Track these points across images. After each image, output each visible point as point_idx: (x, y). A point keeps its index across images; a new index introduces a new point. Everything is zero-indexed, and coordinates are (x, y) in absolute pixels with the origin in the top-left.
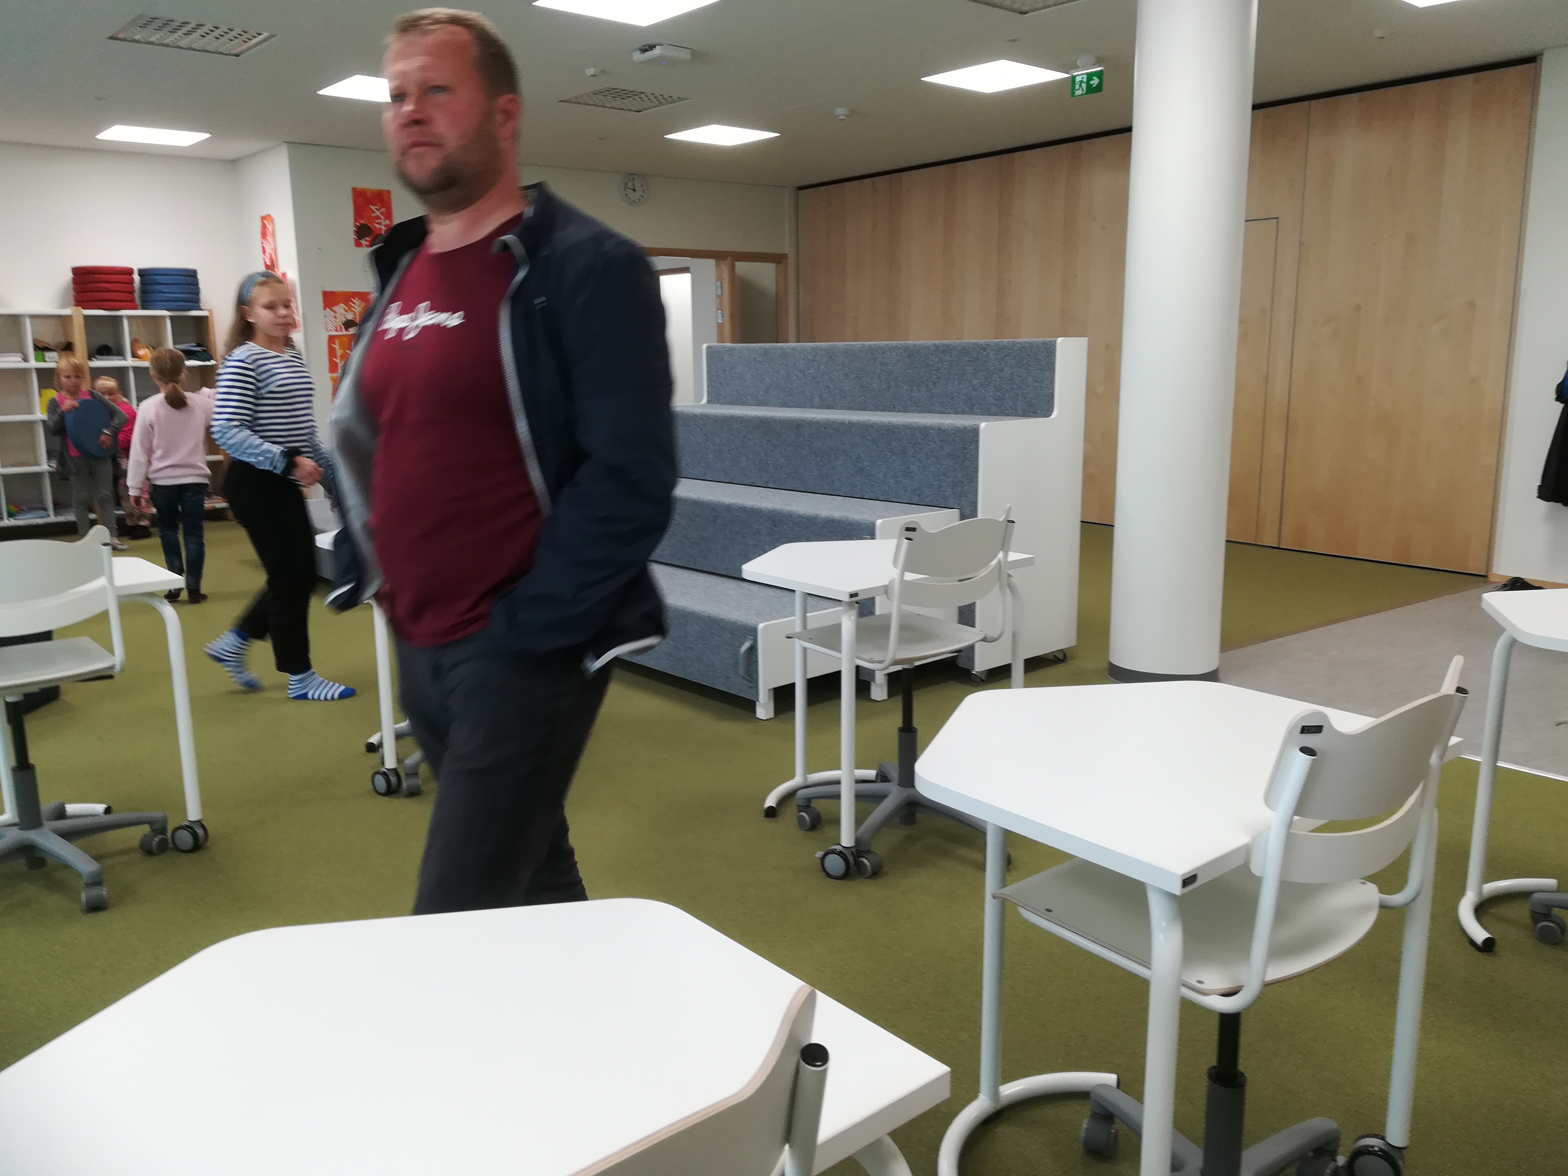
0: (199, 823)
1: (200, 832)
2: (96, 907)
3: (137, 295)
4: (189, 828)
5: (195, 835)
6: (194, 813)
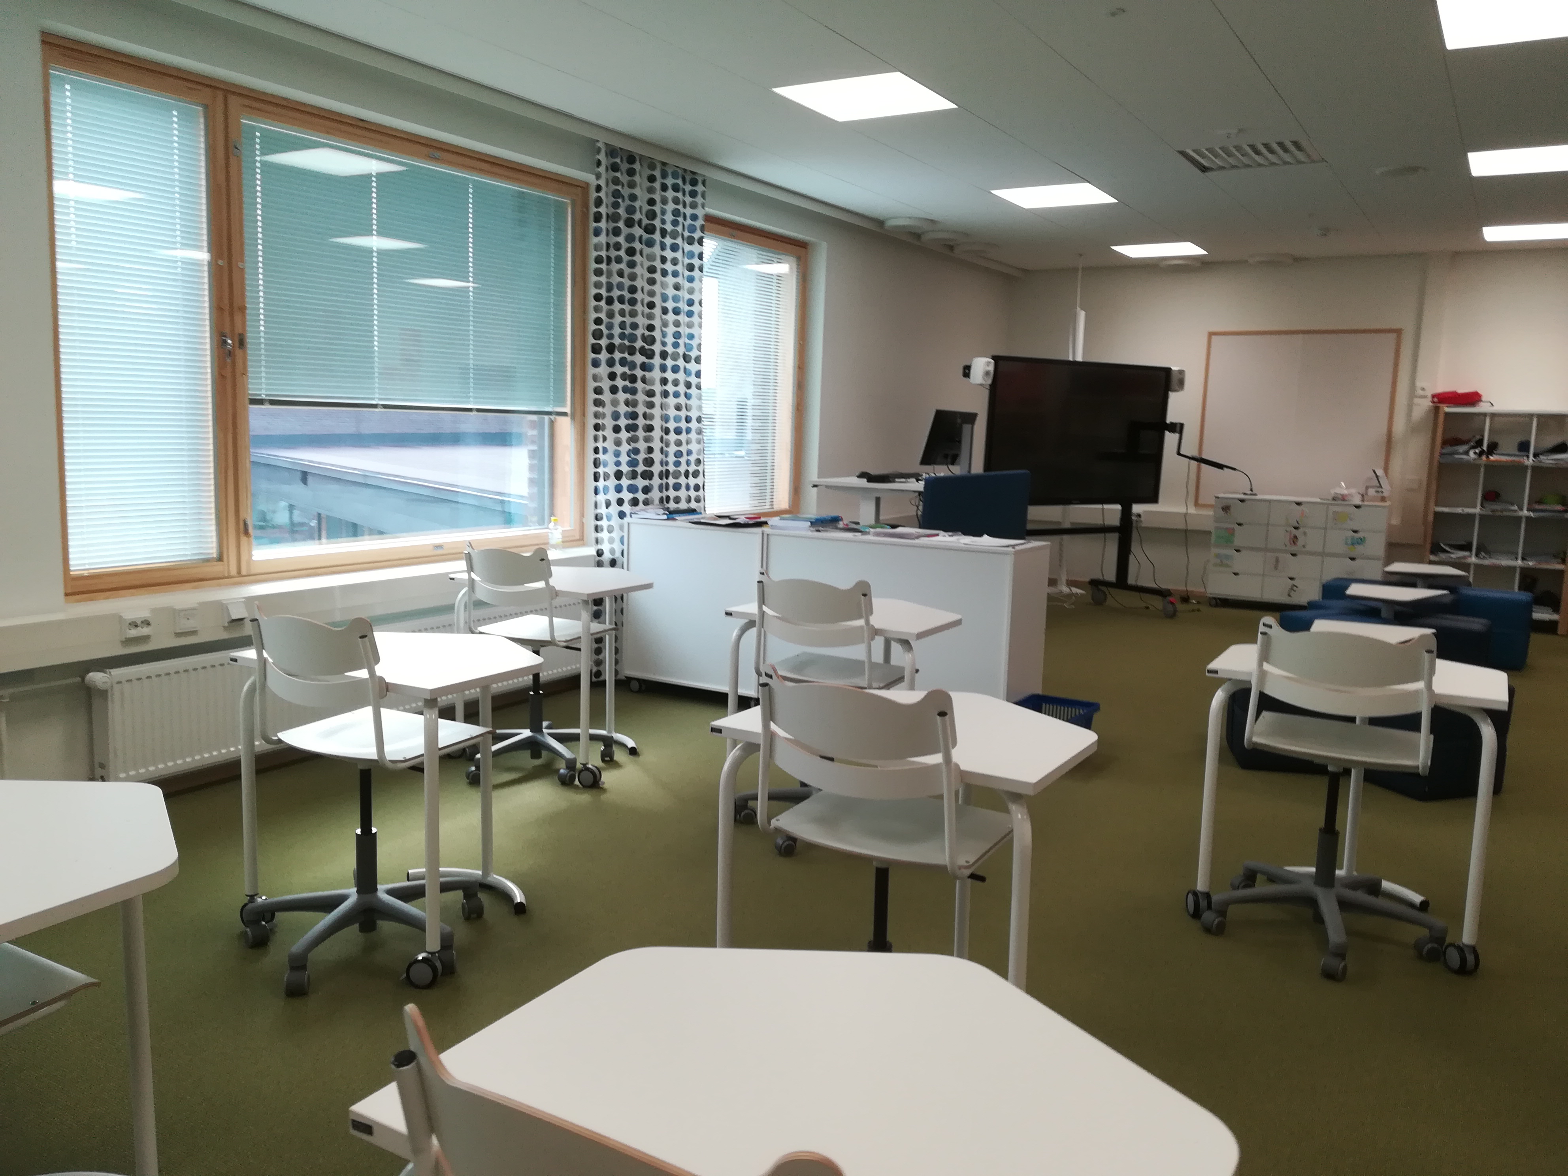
0: (1473, 949)
1: (1470, 958)
2: (1330, 975)
4: (1461, 949)
5: (1463, 960)
6: (1468, 937)
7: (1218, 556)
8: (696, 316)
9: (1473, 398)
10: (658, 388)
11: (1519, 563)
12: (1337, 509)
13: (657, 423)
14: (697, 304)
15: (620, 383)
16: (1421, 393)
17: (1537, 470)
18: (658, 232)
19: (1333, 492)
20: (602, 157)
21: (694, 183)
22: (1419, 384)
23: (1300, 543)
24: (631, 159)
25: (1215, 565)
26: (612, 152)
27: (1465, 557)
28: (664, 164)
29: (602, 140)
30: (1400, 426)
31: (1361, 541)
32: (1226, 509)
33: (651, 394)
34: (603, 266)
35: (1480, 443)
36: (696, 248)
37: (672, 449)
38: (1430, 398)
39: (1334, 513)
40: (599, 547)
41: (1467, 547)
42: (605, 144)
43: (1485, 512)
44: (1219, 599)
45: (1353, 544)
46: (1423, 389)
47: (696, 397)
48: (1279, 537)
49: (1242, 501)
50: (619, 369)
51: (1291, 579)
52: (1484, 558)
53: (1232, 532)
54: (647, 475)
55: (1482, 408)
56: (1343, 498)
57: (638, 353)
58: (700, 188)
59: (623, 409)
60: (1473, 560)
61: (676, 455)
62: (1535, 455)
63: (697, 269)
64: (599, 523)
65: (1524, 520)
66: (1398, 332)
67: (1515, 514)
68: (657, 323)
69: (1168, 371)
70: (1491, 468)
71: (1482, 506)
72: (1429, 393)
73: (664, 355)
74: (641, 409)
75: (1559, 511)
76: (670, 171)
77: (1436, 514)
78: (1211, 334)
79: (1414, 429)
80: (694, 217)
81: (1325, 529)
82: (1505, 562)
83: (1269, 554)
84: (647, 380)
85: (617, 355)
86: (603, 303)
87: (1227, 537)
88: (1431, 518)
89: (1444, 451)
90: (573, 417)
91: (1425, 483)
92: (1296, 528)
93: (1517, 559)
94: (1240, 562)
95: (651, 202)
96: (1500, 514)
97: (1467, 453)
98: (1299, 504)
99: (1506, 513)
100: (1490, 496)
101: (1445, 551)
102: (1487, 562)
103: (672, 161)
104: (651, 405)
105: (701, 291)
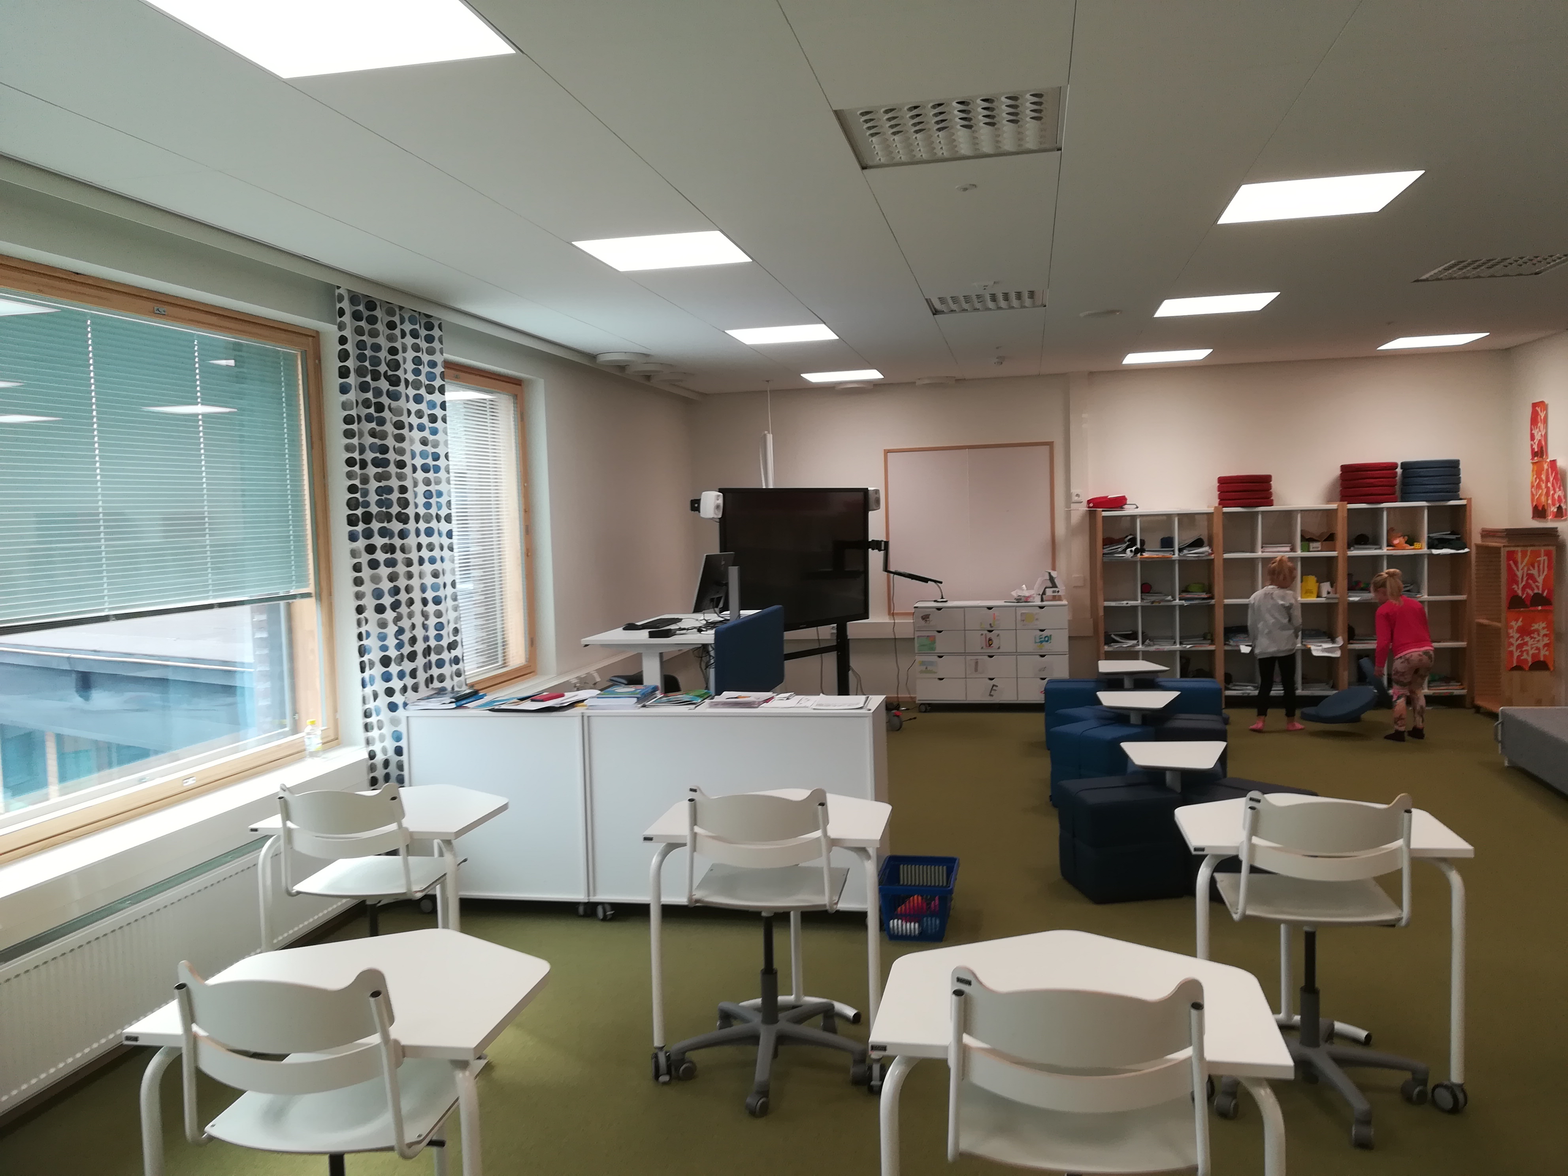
0: (1460, 1086)
1: (1461, 1096)
2: (1363, 1145)
3: (1398, 488)
4: (1451, 1088)
5: (1455, 1097)
6: (1456, 1076)
7: (923, 663)
8: (443, 471)
9: (1119, 502)
10: (414, 556)
11: (1178, 647)
12: (1024, 611)
13: (416, 595)
14: (442, 458)
15: (380, 556)
16: (1075, 499)
17: (1183, 563)
18: (403, 383)
19: (1015, 594)
20: (345, 305)
21: (429, 327)
22: (1074, 491)
23: (995, 644)
24: (371, 305)
25: (922, 672)
26: (354, 299)
27: (1134, 646)
28: (401, 308)
29: (345, 286)
30: (1061, 529)
31: (1048, 639)
32: (925, 618)
33: (409, 563)
34: (355, 427)
35: (1133, 542)
36: (437, 397)
37: (432, 621)
38: (1085, 503)
39: (1022, 614)
40: (371, 748)
41: (1133, 636)
42: (348, 290)
43: (1147, 603)
44: (929, 704)
45: (1041, 642)
46: (1078, 495)
47: (450, 560)
48: (976, 641)
49: (939, 609)
50: (378, 541)
51: (991, 679)
52: (1149, 645)
53: (933, 639)
54: (412, 656)
55: (1128, 510)
56: (1026, 600)
57: (394, 520)
58: (436, 332)
59: (386, 585)
60: (1140, 647)
61: (438, 629)
62: (1180, 550)
63: (439, 420)
64: (368, 720)
65: (1177, 608)
66: (1050, 444)
67: (1169, 604)
68: (408, 483)
69: (865, 491)
70: (1145, 563)
71: (1142, 599)
72: (1085, 498)
73: (417, 517)
74: (402, 583)
75: (1204, 599)
76: (406, 316)
77: (1105, 608)
78: (887, 452)
79: (1073, 532)
80: (433, 364)
81: (1016, 630)
82: (1167, 647)
83: (969, 658)
84: (406, 549)
85: (375, 525)
86: (357, 468)
87: (929, 645)
88: (1101, 613)
89: (1106, 551)
90: (319, 596)
91: (1088, 578)
92: (990, 631)
93: (1175, 643)
94: (945, 667)
95: (393, 351)
96: (1157, 604)
97: (1124, 551)
98: (990, 608)
99: (1162, 604)
100: (1146, 589)
101: (1117, 642)
102: (1152, 648)
103: (408, 304)
104: (410, 576)
105: (446, 443)
